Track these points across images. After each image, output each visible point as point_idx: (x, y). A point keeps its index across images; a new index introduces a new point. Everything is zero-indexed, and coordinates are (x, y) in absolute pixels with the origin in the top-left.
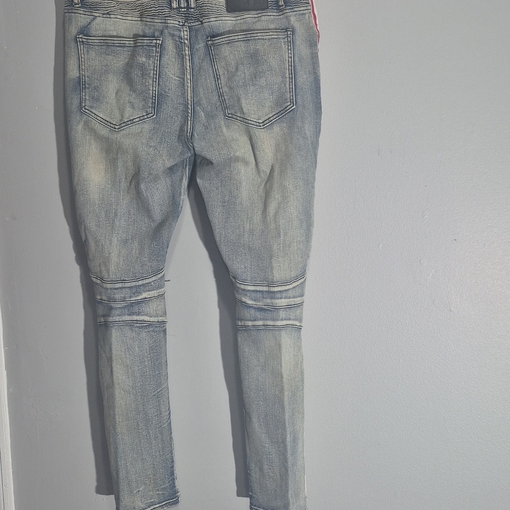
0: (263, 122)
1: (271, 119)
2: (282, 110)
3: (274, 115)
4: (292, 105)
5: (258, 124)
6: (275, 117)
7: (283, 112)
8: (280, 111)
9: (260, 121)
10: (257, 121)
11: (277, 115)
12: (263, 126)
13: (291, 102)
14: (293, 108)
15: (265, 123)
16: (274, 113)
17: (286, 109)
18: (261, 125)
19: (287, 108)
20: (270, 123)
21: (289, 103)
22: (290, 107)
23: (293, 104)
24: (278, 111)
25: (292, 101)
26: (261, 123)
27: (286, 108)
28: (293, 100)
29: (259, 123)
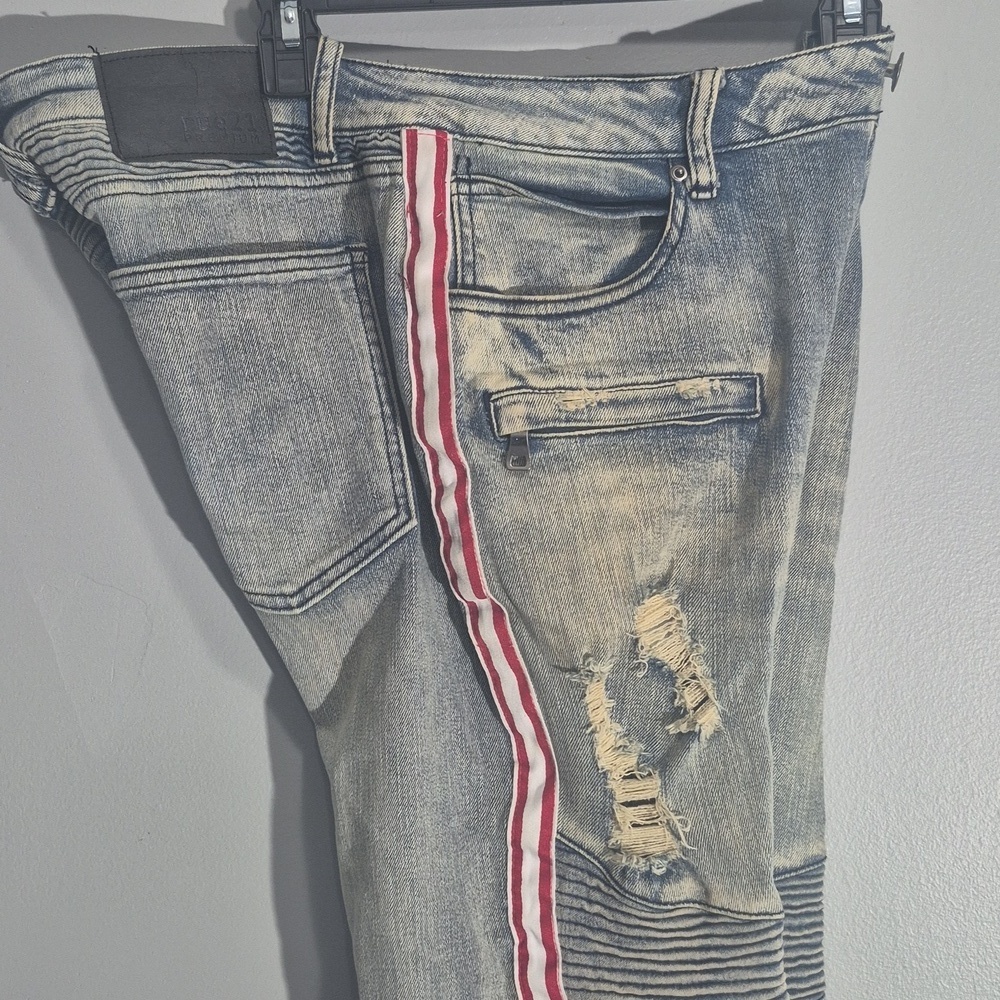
0: (301, 590)
1: (331, 574)
2: (366, 541)
3: (339, 561)
4: (403, 517)
5: (279, 602)
6: (342, 567)
7: (371, 545)
8: (361, 545)
9: (288, 589)
10: (277, 590)
11: (349, 561)
12: (300, 605)
13: (398, 506)
14: (408, 528)
15: (308, 593)
16: (337, 554)
17: (381, 535)
18: (294, 601)
19: (387, 531)
20: (329, 591)
21: (392, 512)
22: (395, 524)
23: (408, 512)
24: (351, 546)
25: (401, 501)
26: (292, 596)
27: (382, 529)
28: (406, 496)
29: (283, 595)
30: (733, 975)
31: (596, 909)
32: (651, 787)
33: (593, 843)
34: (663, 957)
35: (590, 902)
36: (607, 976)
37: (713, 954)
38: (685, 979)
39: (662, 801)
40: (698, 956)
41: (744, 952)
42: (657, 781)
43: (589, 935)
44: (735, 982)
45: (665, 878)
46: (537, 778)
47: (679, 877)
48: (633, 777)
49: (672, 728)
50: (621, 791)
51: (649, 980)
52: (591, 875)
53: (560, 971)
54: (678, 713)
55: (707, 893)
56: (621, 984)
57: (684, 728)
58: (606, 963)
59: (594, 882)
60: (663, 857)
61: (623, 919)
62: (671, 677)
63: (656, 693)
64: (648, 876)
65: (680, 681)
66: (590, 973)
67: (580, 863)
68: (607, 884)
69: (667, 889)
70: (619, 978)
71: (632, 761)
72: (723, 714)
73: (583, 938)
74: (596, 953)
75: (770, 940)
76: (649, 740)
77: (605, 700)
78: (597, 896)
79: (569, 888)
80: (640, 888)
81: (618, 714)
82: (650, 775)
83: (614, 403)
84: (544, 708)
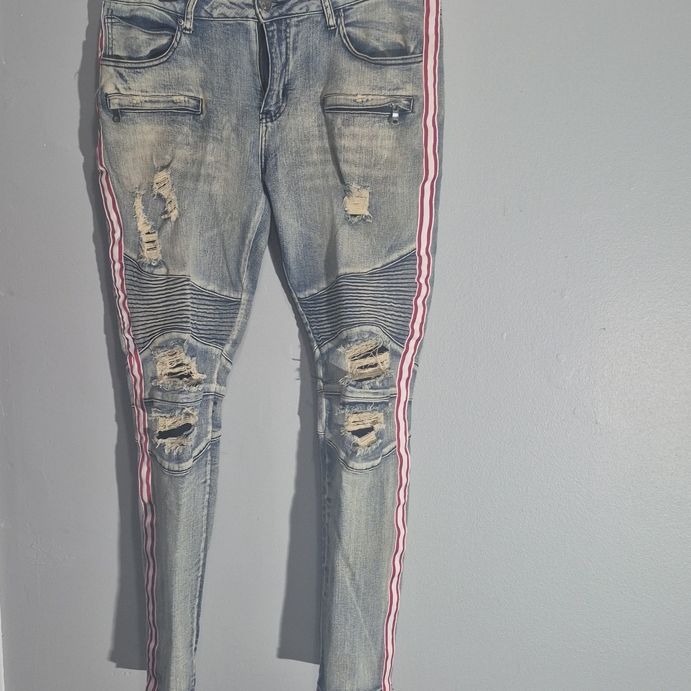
30: (173, 298)
31: (135, 279)
32: (154, 237)
33: (135, 256)
34: (154, 294)
35: (134, 277)
36: (139, 302)
37: (168, 291)
38: (160, 300)
39: (157, 241)
40: (163, 292)
41: (176, 289)
42: (156, 234)
43: (133, 288)
44: (173, 300)
45: (155, 267)
46: (117, 235)
47: (161, 267)
48: (148, 233)
49: (163, 217)
50: (145, 238)
51: (150, 302)
52: (134, 267)
53: (126, 301)
54: (166, 212)
55: (168, 271)
56: (143, 304)
57: (166, 216)
58: (138, 297)
59: (135, 270)
60: (156, 260)
61: (142, 281)
62: (165, 200)
63: (159, 205)
64: (150, 265)
65: (168, 202)
66: (134, 301)
67: (131, 263)
68: (139, 270)
69: (156, 270)
70: (141, 302)
71: (150, 227)
72: (179, 212)
73: (132, 290)
74: (136, 295)
75: (185, 285)
76: (155, 221)
77: (141, 205)
78: (135, 274)
79: (128, 272)
80: (147, 269)
81: (145, 211)
82: (154, 233)
83: (150, 101)
84: (120, 209)
